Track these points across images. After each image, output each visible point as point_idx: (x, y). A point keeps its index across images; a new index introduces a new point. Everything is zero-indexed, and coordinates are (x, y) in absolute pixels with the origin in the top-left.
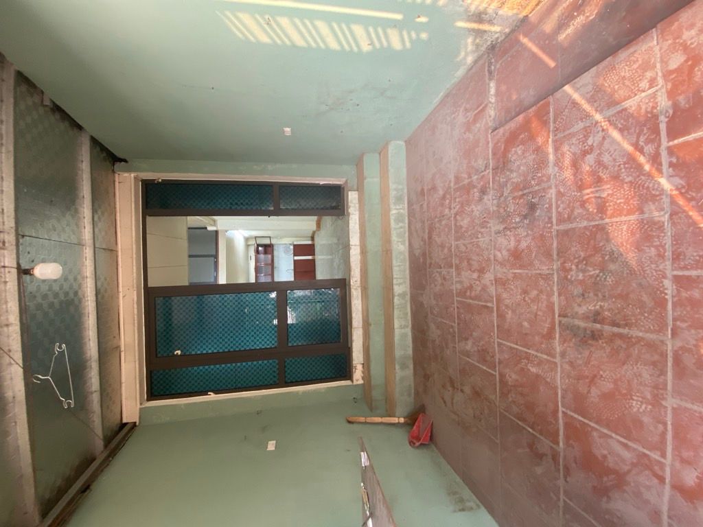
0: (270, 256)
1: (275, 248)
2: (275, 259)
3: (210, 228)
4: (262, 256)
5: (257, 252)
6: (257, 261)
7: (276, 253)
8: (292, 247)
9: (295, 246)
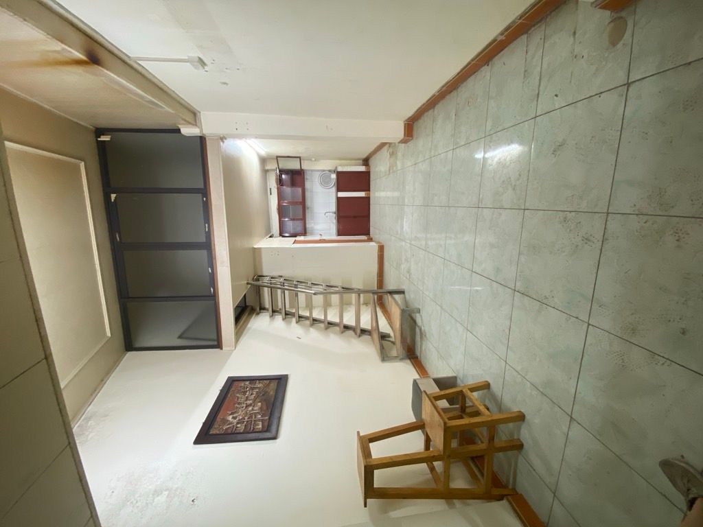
0: (300, 190)
1: (307, 176)
2: (308, 194)
3: (187, 131)
4: (287, 190)
5: (280, 182)
6: (281, 197)
7: (308, 185)
8: (334, 176)
9: (340, 174)
